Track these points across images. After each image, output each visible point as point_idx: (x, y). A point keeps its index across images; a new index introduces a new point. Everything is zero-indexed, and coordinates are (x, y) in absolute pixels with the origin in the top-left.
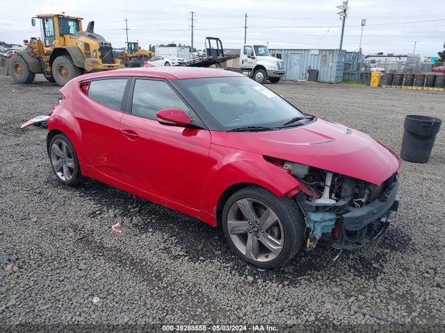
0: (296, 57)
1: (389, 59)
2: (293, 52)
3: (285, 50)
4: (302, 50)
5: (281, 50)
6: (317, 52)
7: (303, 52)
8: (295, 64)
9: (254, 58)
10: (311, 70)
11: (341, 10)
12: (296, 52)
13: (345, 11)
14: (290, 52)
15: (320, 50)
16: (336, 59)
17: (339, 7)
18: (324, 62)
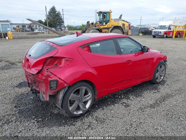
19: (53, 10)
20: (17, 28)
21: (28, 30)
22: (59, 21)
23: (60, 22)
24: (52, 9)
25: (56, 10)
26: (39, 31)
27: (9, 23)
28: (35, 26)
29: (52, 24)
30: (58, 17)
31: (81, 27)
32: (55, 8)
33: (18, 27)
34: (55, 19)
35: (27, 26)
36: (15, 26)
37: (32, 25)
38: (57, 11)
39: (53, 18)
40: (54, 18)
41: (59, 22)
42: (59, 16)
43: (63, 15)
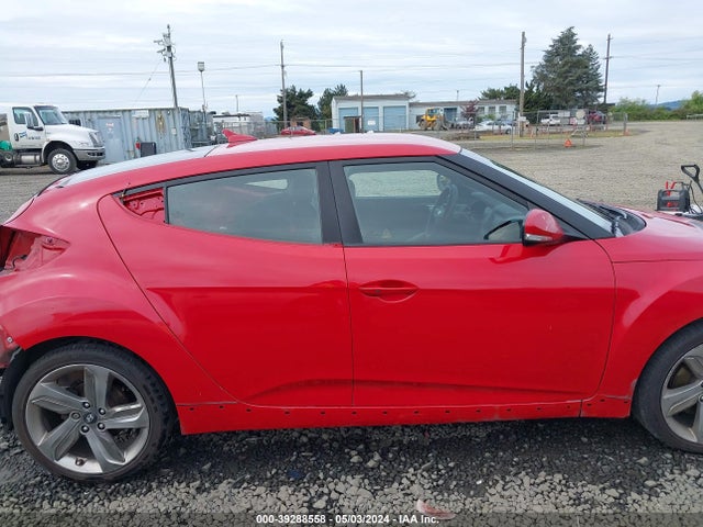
0: (110, 124)
1: (226, 120)
2: (101, 115)
3: (85, 112)
4: (117, 111)
5: (78, 113)
6: (146, 114)
7: (120, 115)
8: (111, 136)
9: (41, 129)
10: (142, 144)
11: (163, 48)
12: (107, 114)
13: (169, 48)
14: (95, 116)
15: (150, 110)
16: (180, 123)
17: (159, 42)
18: (162, 128)
19: (566, 43)
20: (429, 118)
21: (461, 123)
22: (584, 86)
23: (587, 89)
24: (561, 40)
25: (578, 43)
26: (490, 128)
27: (405, 103)
28: (487, 108)
29: (551, 101)
30: (579, 72)
31: (687, 107)
32: (573, 35)
33: (431, 113)
34: (566, 77)
35: (460, 110)
36: (422, 111)
37: (476, 107)
38: (579, 47)
39: (560, 76)
40: (564, 75)
41: (581, 91)
42: (586, 67)
43: (608, 59)
